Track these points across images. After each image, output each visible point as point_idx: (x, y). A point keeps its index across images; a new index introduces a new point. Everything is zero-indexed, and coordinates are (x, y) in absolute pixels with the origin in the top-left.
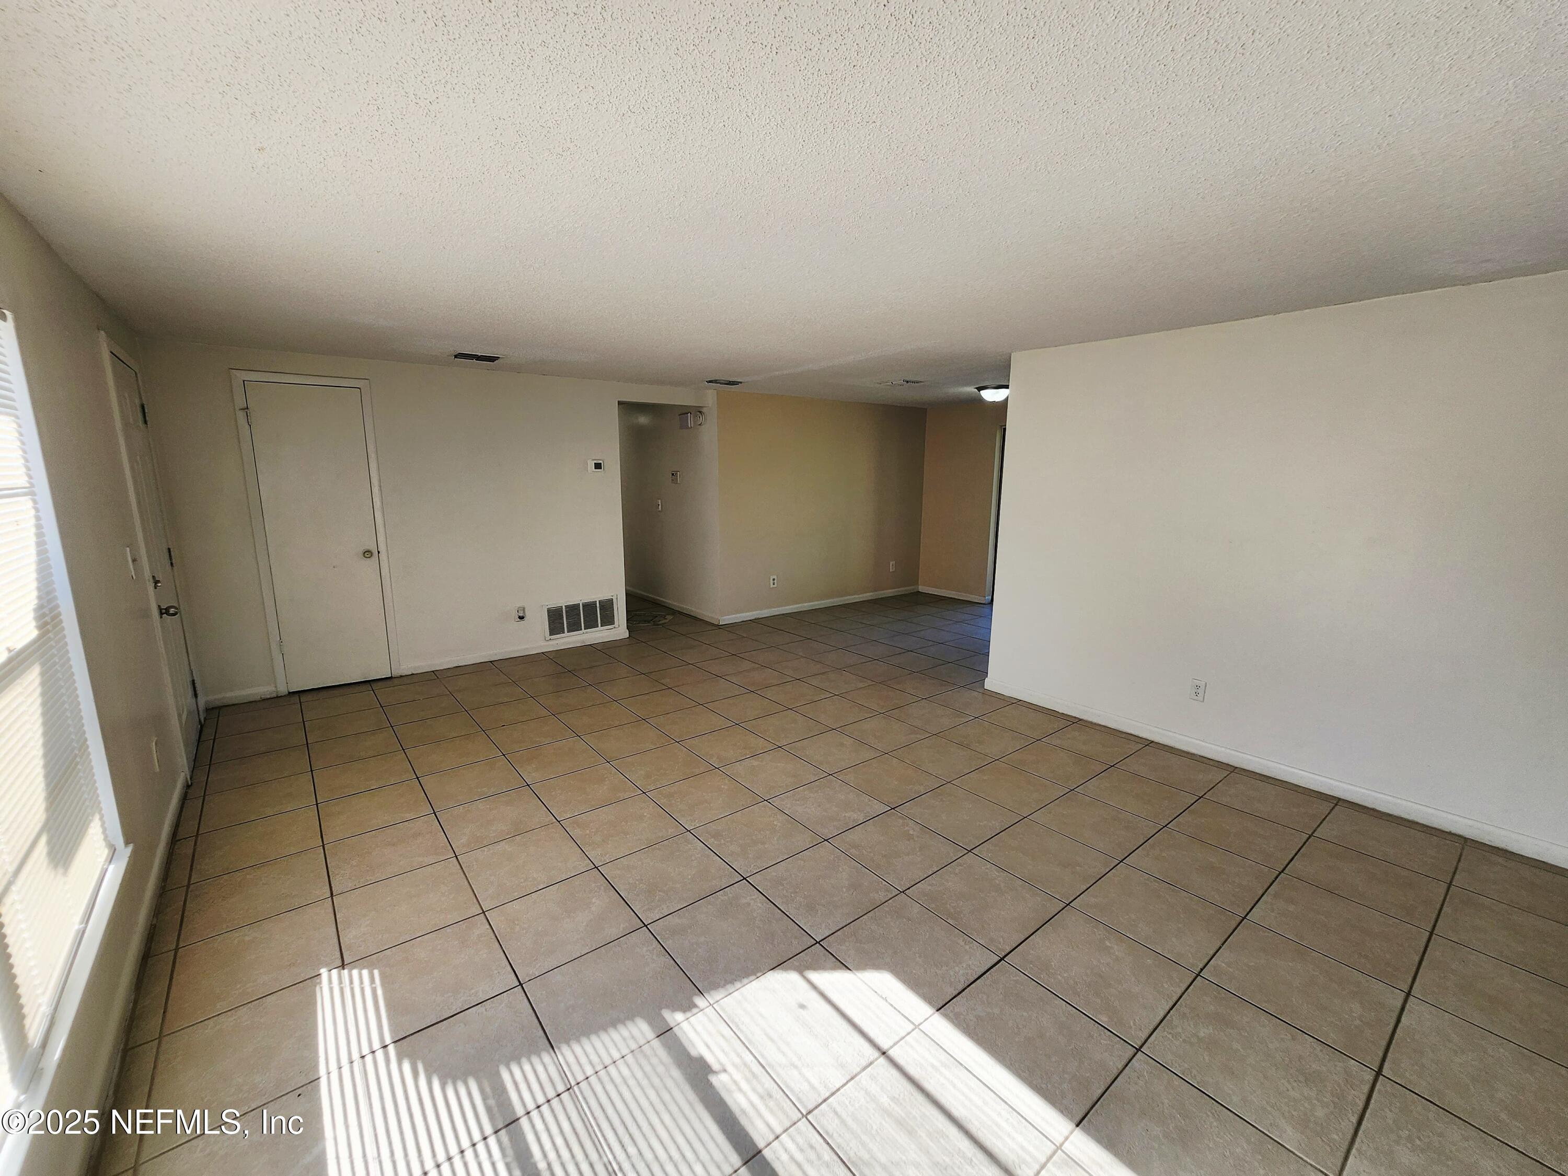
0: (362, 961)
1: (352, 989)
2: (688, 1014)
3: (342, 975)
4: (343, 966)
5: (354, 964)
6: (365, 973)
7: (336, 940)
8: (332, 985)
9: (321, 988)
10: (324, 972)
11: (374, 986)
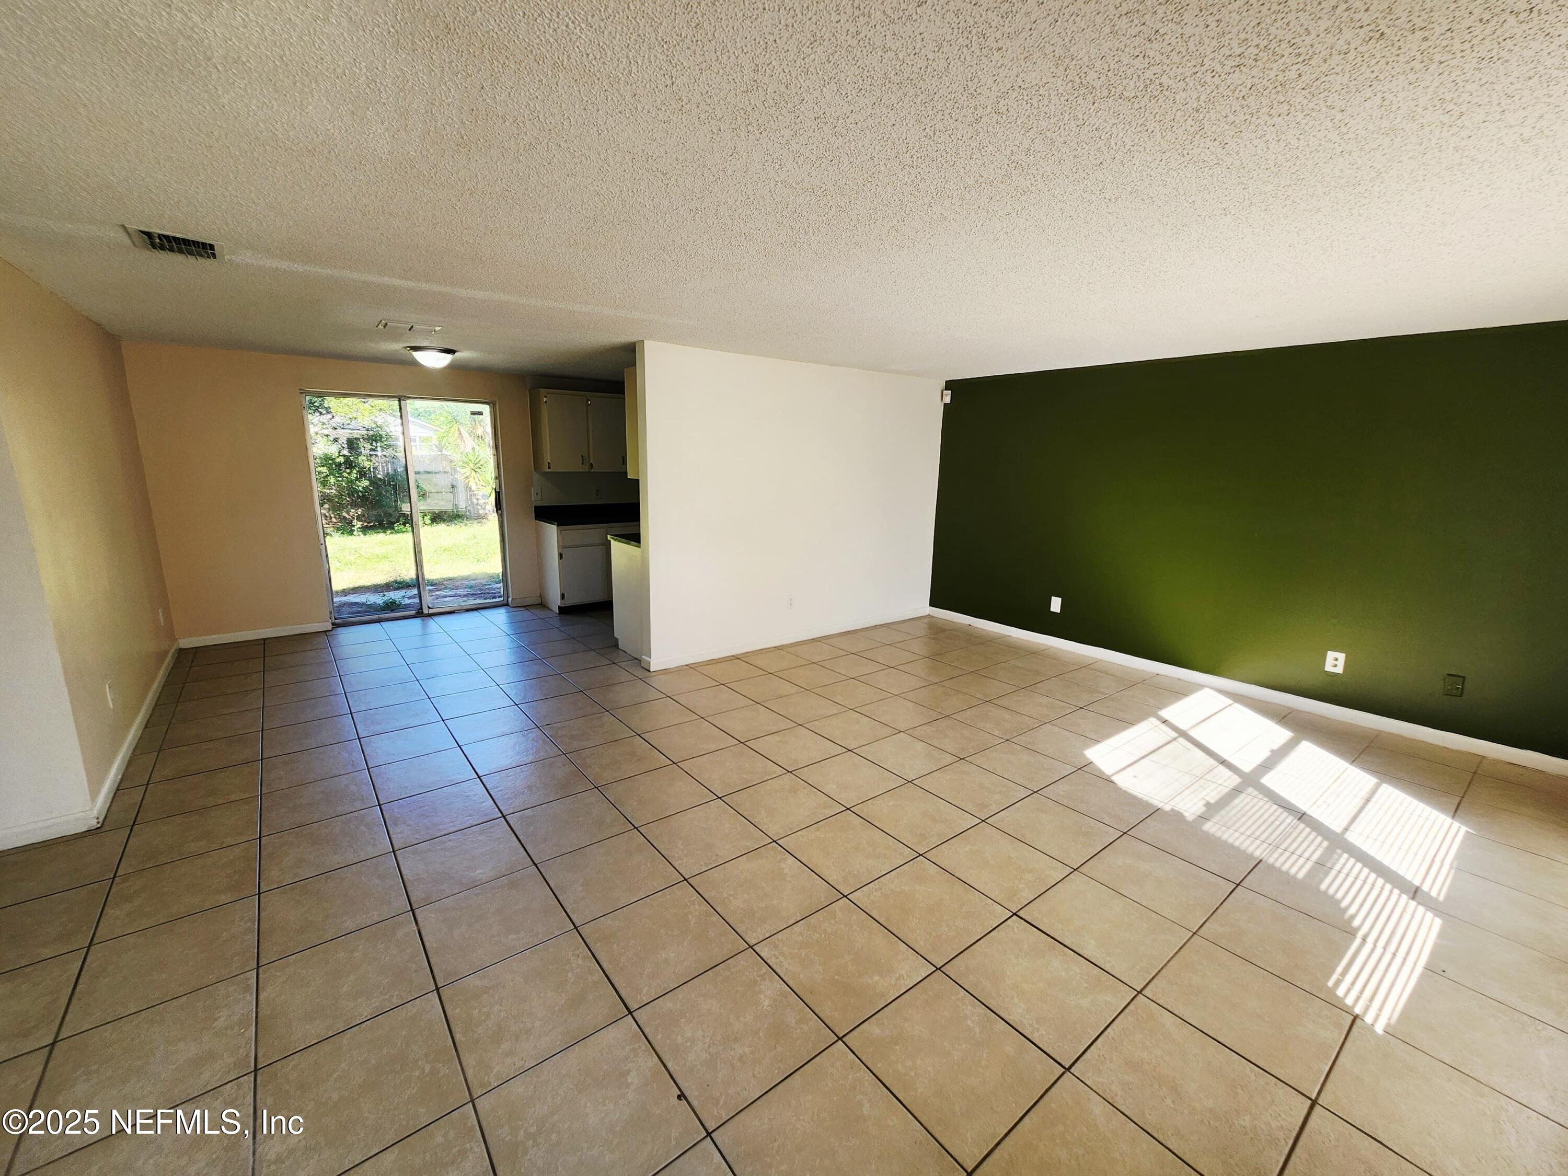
0: (1337, 1005)
1: (1362, 992)
2: (1181, 811)
3: (1363, 1010)
4: (1356, 1017)
5: (1347, 1010)
6: (1340, 992)
7: (1348, 1044)
8: (1378, 1012)
9: (1389, 1019)
10: (1379, 1029)
11: (1340, 978)
